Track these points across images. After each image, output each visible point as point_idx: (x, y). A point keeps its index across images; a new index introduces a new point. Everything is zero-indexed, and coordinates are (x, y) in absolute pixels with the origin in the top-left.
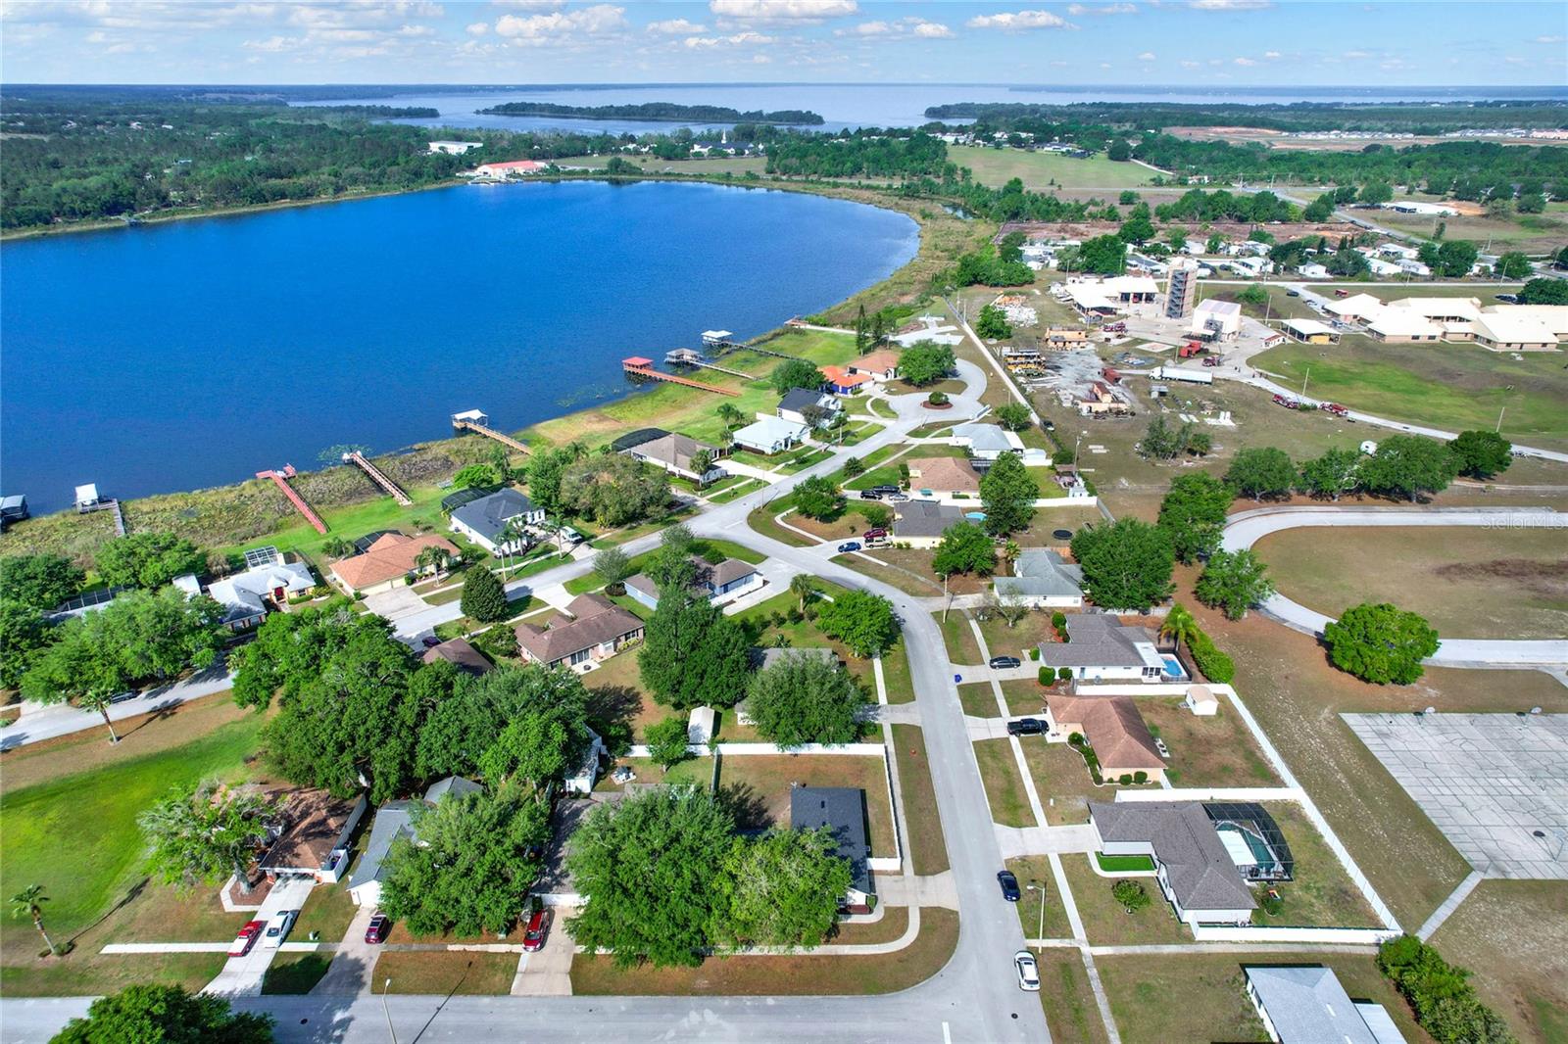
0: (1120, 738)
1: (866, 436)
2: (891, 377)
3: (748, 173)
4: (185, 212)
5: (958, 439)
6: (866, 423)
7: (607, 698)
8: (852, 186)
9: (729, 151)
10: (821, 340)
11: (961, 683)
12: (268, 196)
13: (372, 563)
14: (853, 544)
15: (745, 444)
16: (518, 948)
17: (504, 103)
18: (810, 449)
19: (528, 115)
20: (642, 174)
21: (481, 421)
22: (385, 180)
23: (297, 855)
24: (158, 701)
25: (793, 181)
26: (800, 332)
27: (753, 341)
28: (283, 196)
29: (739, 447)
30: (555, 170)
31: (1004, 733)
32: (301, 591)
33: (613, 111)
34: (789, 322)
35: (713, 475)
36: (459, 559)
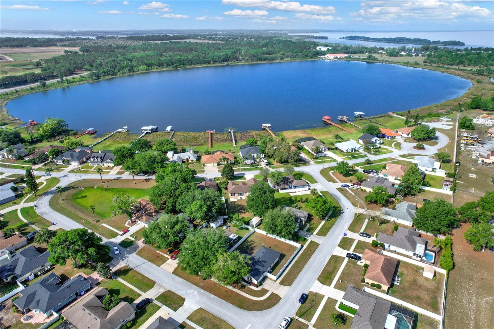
0: (377, 270)
1: (383, 153)
2: (410, 136)
3: (415, 62)
4: (241, 62)
5: (415, 161)
6: (387, 149)
7: (239, 207)
8: (455, 69)
9: (413, 54)
10: (397, 120)
11: (346, 236)
12: (262, 59)
13: (210, 158)
14: (347, 185)
15: (339, 148)
16: (169, 257)
17: (349, 36)
18: (361, 153)
19: (356, 40)
20: (378, 60)
21: (269, 127)
22: (296, 57)
23: (142, 218)
24: (147, 178)
25: (432, 66)
26: (392, 117)
27: (372, 117)
28: (266, 60)
29: (337, 148)
30: (349, 57)
31: (345, 256)
32: (192, 161)
33: (384, 39)
34: (389, 113)
35: (321, 155)
36: (233, 162)
